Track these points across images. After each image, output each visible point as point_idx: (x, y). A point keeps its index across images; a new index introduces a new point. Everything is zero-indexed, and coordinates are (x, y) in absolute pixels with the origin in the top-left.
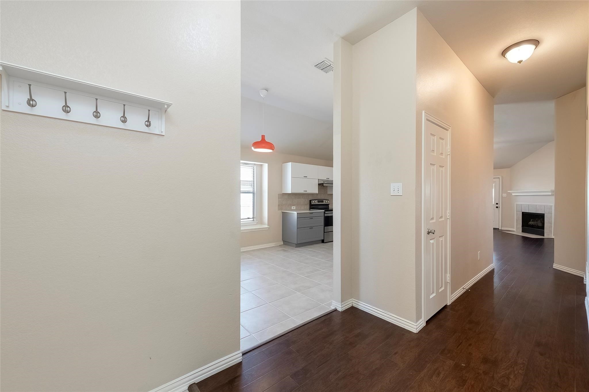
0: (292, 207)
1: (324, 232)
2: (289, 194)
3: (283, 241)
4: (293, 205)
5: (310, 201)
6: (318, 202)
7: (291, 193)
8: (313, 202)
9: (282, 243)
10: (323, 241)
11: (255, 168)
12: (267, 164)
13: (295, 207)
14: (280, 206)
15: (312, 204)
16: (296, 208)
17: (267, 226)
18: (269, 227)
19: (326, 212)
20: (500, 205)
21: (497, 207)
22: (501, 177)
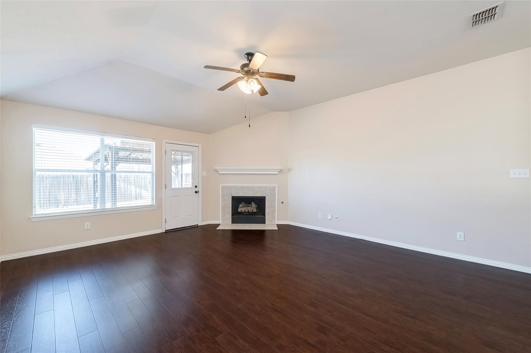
20: (199, 189)
21: (196, 192)
22: (200, 146)
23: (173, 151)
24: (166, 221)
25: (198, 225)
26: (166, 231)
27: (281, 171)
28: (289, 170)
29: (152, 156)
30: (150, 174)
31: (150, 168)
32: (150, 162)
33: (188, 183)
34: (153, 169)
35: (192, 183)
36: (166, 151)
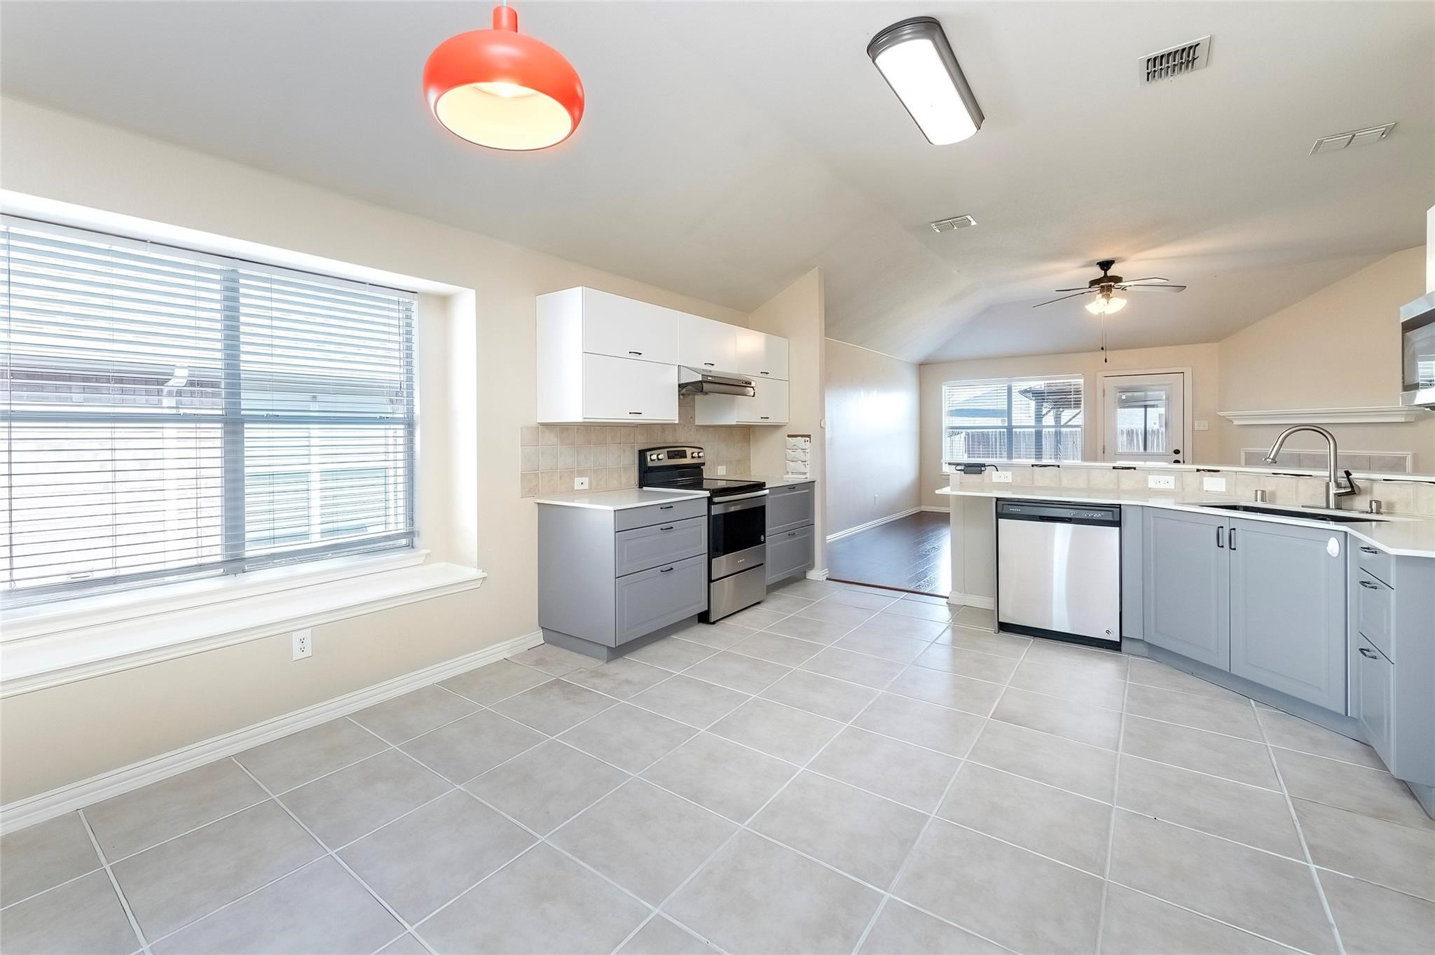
0: (577, 481)
1: (710, 581)
2: (563, 429)
3: (542, 628)
4: (581, 474)
5: (642, 454)
6: (669, 458)
7: (580, 419)
8: (654, 459)
9: (538, 637)
10: (704, 618)
11: (415, 308)
12: (473, 292)
13: (586, 480)
14: (531, 482)
15: (650, 464)
16: (590, 484)
17: (474, 573)
18: (485, 575)
19: (716, 500)
20: (1186, 456)
22: (1188, 370)
30: (1079, 429)
35: (1167, 445)
36: (1104, 390)
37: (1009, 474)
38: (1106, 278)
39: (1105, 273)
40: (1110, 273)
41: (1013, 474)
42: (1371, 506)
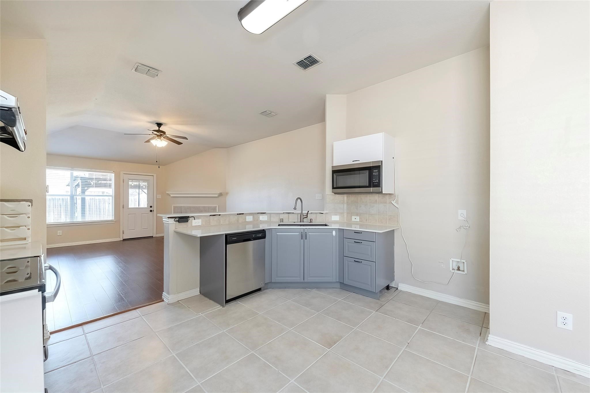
20: (154, 208)
21: (151, 211)
22: (155, 175)
23: (130, 179)
24: (123, 232)
25: (152, 236)
26: (123, 239)
27: (221, 195)
28: (227, 194)
29: (113, 182)
30: (111, 197)
31: (111, 191)
32: (111, 187)
33: (144, 204)
34: (113, 194)
35: (148, 204)
36: (123, 180)
37: (200, 221)
38: (158, 131)
39: (159, 129)
40: (161, 129)
41: (202, 220)
42: (311, 221)
